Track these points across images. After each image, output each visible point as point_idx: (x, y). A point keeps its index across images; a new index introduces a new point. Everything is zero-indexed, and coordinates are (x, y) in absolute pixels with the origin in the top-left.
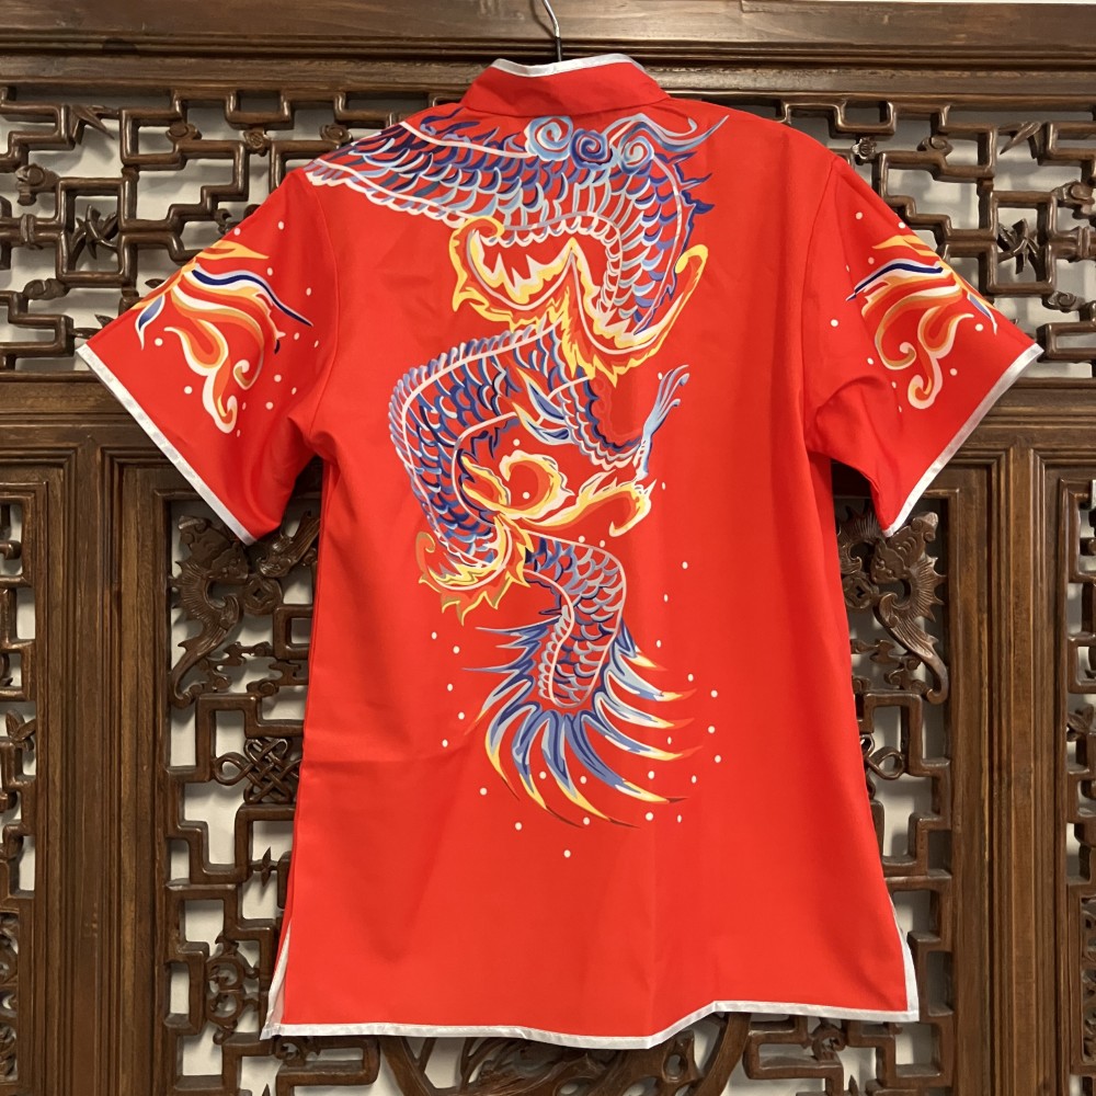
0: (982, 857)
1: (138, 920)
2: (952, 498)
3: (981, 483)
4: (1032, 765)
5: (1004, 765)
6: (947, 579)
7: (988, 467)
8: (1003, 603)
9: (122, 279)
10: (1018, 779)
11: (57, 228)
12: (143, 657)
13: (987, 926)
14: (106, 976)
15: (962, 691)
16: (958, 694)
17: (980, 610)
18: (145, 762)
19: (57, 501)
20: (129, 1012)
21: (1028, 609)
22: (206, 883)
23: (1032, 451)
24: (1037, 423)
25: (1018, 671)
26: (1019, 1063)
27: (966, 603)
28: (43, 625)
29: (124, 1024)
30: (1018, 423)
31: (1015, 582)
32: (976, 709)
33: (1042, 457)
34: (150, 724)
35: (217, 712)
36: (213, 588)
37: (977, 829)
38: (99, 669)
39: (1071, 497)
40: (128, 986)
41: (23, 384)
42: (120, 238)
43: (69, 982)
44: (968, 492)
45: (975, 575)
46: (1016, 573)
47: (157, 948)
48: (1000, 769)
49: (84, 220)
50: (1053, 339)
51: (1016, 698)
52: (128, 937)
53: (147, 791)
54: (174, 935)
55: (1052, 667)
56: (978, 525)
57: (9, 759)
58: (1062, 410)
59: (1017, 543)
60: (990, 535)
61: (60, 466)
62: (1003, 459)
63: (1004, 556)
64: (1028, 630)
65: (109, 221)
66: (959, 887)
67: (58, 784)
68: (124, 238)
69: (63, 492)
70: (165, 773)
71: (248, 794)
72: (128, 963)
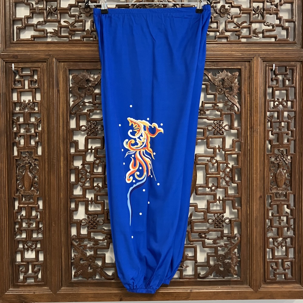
0: (248, 148)
1: (64, 160)
2: (242, 69)
3: (248, 65)
4: (259, 127)
5: (252, 127)
6: (240, 87)
7: (250, 62)
8: (253, 92)
9: (58, 21)
10: (255, 130)
11: (44, 9)
12: (64, 104)
13: (249, 163)
14: (57, 172)
15: (243, 111)
16: (242, 112)
17: (248, 93)
18: (65, 126)
19: (45, 70)
20: (62, 180)
21: (258, 93)
22: (79, 152)
23: (259, 58)
24: (261, 52)
25: (256, 107)
26: (255, 192)
27: (245, 92)
28: (42, 97)
29: (62, 183)
30: (256, 52)
31: (255, 87)
32: (247, 115)
33: (262, 59)
34: (66, 118)
35: (81, 116)
36: (79, 89)
37: (247, 142)
38: (55, 106)
39: (269, 68)
40: (62, 175)
41: (37, 44)
42: (57, 12)
43: (50, 173)
44: (246, 67)
45: (247, 86)
46: (255, 85)
47: (68, 166)
48: (251, 128)
49: (49, 8)
50: (265, 33)
51: (255, 112)
52: (62, 164)
53: (66, 133)
54: (72, 163)
55: (264, 106)
56: (248, 75)
57: (36, 126)
58: (267, 49)
59: (256, 78)
60: (250, 77)
61: (46, 62)
62: (253, 60)
63: (253, 81)
64: (258, 97)
65: (55, 8)
66: (243, 154)
67: (46, 131)
68: (58, 12)
69: (46, 68)
70: (70, 129)
71: (87, 133)
72: (62, 170)
